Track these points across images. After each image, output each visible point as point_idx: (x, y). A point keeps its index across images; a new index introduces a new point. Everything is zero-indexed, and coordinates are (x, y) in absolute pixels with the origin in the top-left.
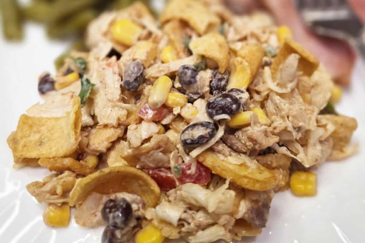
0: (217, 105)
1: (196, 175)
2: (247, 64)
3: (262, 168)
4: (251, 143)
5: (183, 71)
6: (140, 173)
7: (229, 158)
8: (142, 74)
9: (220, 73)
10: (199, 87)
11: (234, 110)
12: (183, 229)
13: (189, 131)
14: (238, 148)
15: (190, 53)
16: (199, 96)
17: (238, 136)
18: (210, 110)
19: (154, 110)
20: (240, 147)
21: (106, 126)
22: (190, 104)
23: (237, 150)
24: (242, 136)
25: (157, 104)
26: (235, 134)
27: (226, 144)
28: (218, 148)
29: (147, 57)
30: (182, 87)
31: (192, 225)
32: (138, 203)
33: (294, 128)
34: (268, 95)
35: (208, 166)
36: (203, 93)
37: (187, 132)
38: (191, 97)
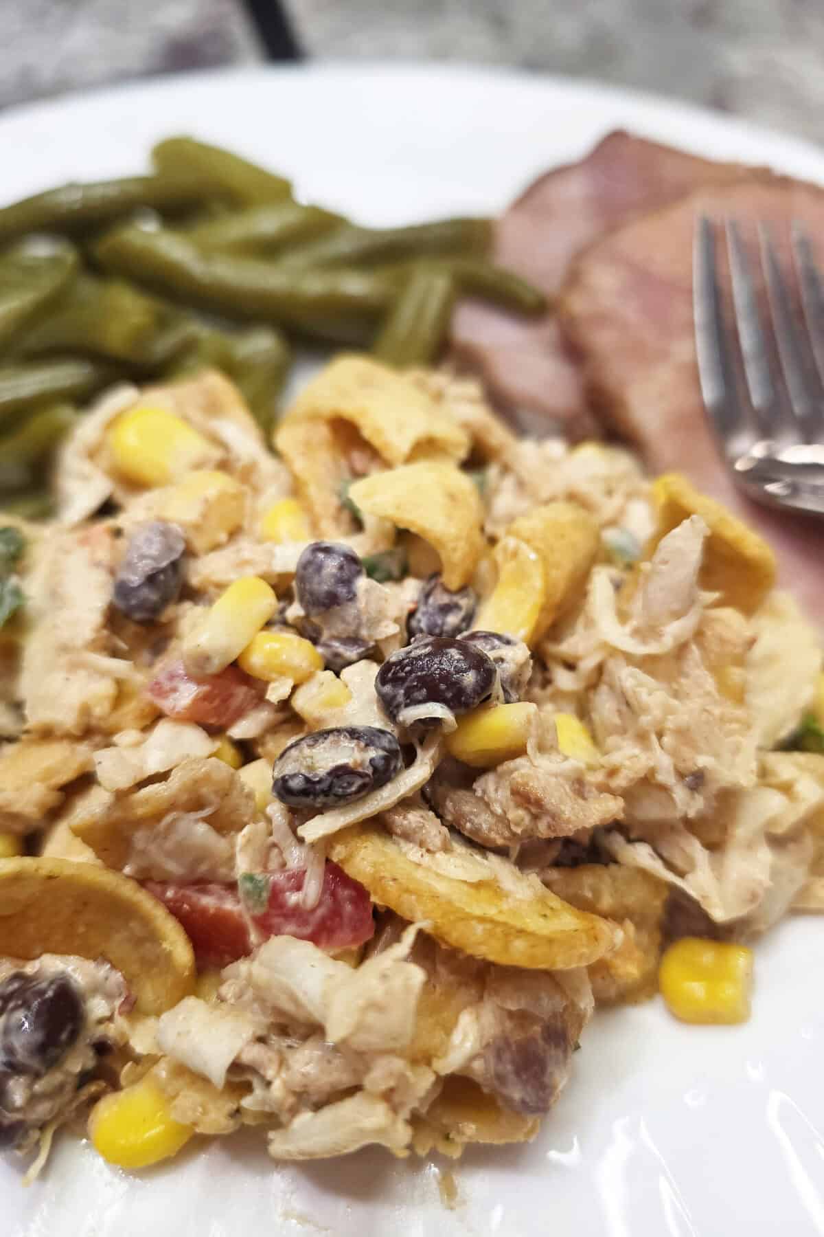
0: (410, 672)
1: (321, 912)
2: (533, 556)
3: (555, 902)
4: (521, 813)
5: (312, 558)
6: (129, 891)
7: (440, 856)
8: (174, 565)
9: (447, 590)
10: (364, 618)
11: (469, 690)
12: (247, 1102)
13: (301, 751)
14: (477, 831)
15: (357, 524)
16: (362, 649)
17: (484, 792)
18: (387, 689)
19: (199, 681)
20: (484, 826)
21: (47, 734)
22: (330, 674)
23: (476, 839)
24: (496, 790)
25: (207, 659)
26: (475, 786)
27: (439, 816)
28: (405, 822)
29: (205, 516)
30: (307, 617)
31: (277, 1089)
32: (109, 997)
33: (681, 775)
34: (600, 669)
35: (360, 879)
36: (376, 641)
37: (294, 752)
38: (337, 655)
